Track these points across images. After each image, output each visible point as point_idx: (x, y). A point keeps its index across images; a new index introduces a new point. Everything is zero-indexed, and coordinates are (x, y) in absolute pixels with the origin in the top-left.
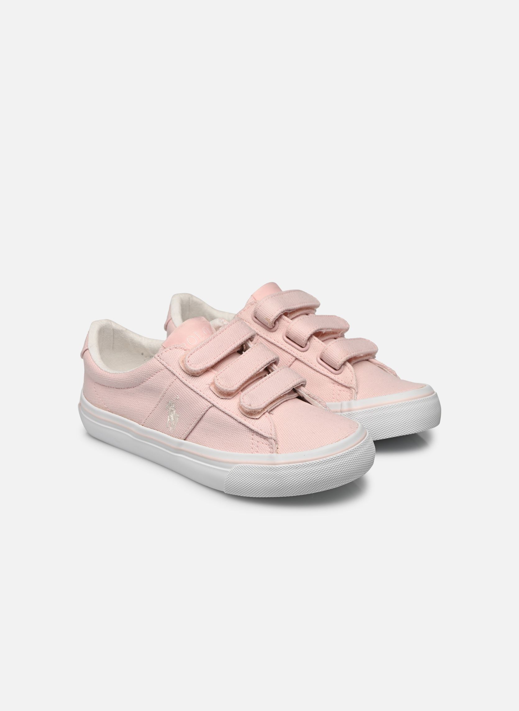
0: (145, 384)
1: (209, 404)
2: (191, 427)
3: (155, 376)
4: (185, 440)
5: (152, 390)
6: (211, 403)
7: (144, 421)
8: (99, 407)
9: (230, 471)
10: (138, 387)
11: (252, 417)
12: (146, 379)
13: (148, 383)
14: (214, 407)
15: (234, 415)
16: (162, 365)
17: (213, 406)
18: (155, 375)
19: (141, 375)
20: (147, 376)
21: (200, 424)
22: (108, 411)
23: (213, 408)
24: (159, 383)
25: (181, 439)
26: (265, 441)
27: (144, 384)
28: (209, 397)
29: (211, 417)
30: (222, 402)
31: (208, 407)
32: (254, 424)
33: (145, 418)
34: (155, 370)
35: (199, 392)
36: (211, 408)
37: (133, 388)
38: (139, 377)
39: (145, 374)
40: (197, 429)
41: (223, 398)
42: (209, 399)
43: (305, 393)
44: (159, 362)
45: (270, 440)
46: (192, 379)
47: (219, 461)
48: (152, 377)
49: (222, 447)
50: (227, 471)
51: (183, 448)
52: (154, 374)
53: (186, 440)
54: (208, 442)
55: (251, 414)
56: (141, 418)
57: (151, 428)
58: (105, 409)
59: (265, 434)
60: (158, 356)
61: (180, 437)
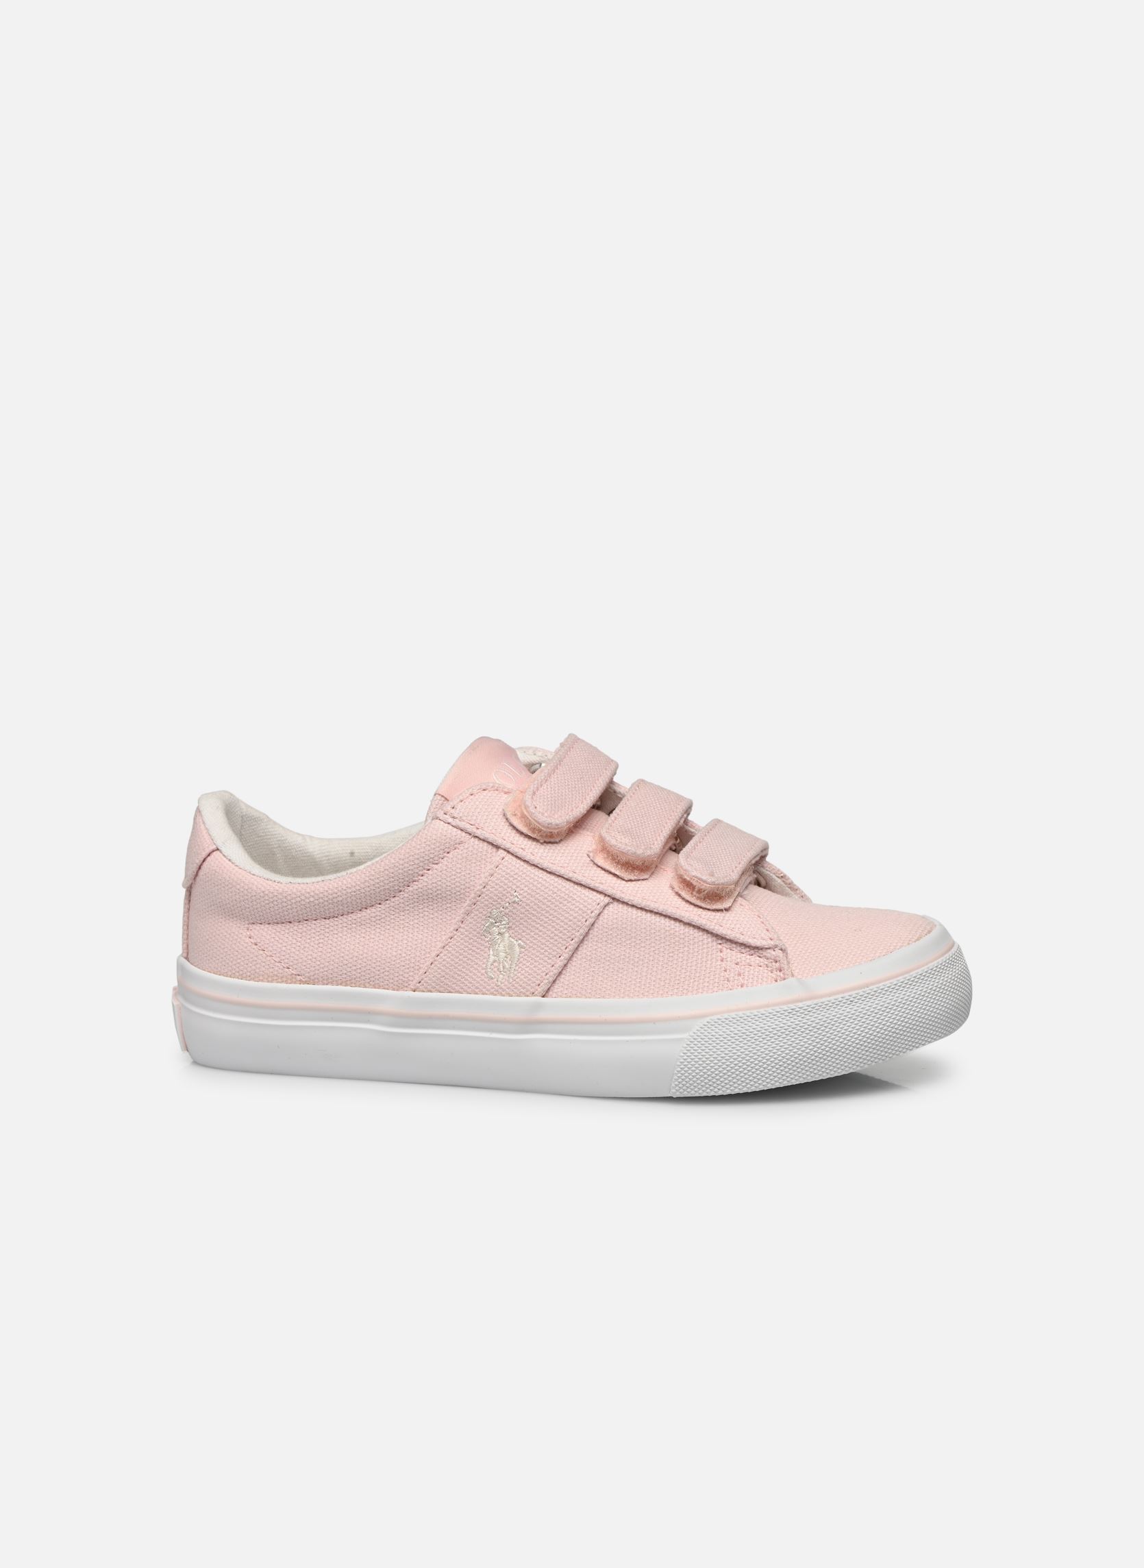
0: (416, 887)
1: (602, 897)
2: (560, 963)
3: (445, 862)
4: (543, 997)
5: (436, 899)
6: (606, 895)
7: (418, 979)
8: (270, 979)
9: (690, 1036)
10: (393, 900)
11: (714, 907)
12: (421, 873)
13: (428, 880)
14: (616, 903)
15: (670, 911)
16: (459, 832)
17: (611, 900)
18: (445, 859)
19: (406, 865)
20: (421, 864)
21: (583, 950)
22: (301, 982)
23: (611, 906)
24: (459, 875)
25: (536, 995)
26: (755, 959)
27: (414, 887)
28: (599, 881)
29: (611, 927)
30: (631, 888)
31: (602, 904)
32: (721, 924)
33: (422, 971)
34: (442, 847)
35: (570, 875)
36: (607, 908)
37: (379, 906)
38: (400, 871)
39: (417, 862)
40: (574, 964)
41: (633, 878)
42: (601, 888)
43: (774, 874)
44: (451, 827)
45: (771, 953)
46: (544, 849)
47: (654, 1021)
48: (435, 866)
49: (652, 992)
50: (682, 1039)
51: (543, 1015)
52: (442, 856)
53: (547, 997)
54: (609, 988)
55: (713, 897)
56: (406, 975)
57: (440, 992)
58: (292, 979)
59: (755, 940)
60: (445, 814)
61: (532, 990)
